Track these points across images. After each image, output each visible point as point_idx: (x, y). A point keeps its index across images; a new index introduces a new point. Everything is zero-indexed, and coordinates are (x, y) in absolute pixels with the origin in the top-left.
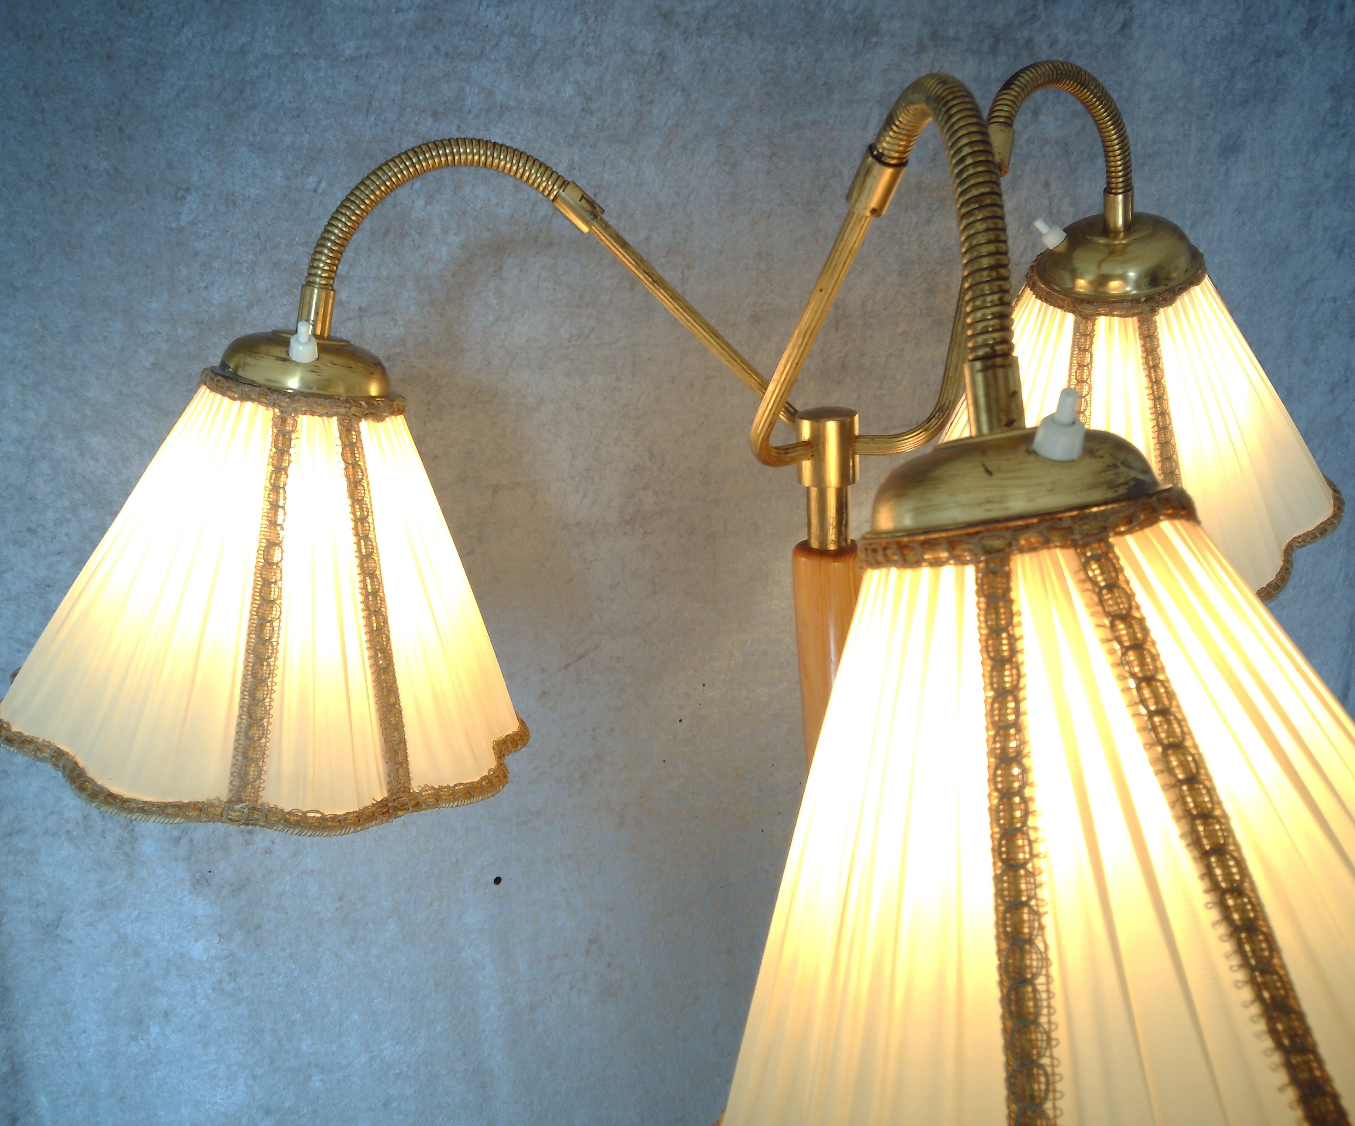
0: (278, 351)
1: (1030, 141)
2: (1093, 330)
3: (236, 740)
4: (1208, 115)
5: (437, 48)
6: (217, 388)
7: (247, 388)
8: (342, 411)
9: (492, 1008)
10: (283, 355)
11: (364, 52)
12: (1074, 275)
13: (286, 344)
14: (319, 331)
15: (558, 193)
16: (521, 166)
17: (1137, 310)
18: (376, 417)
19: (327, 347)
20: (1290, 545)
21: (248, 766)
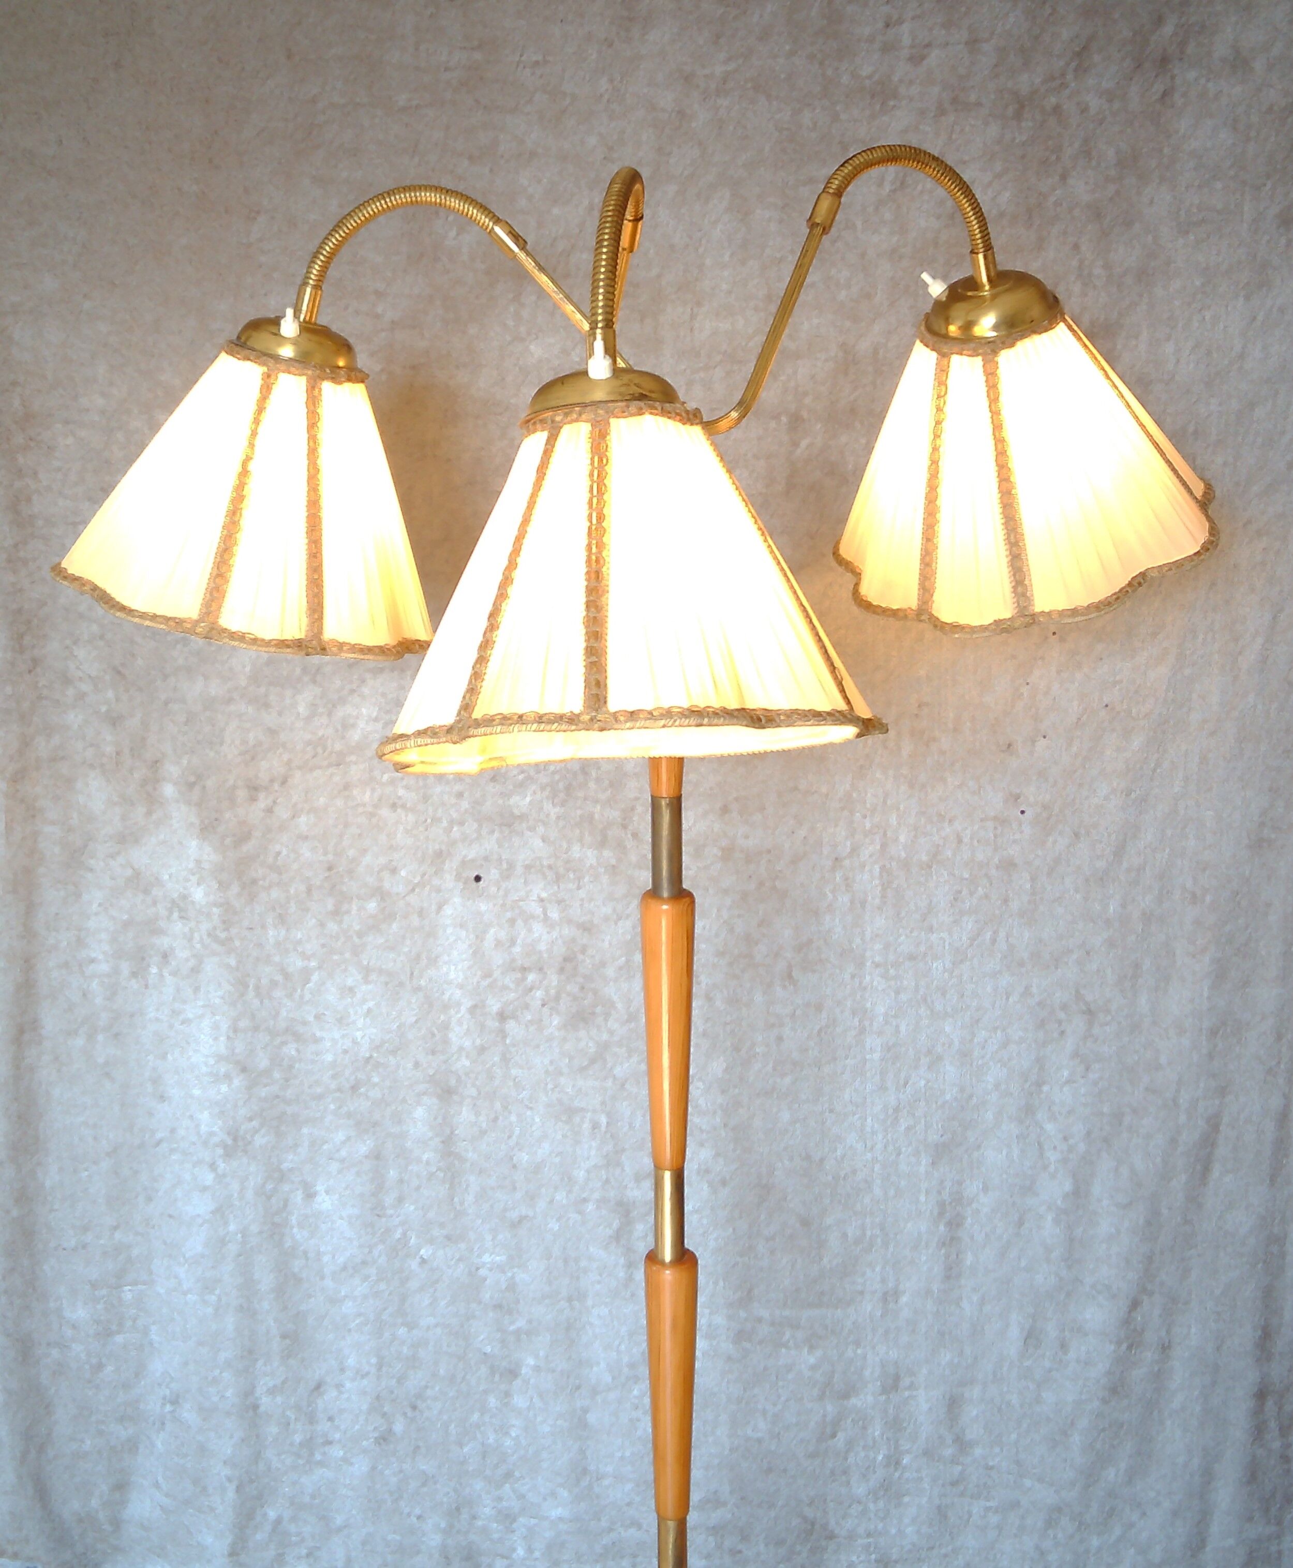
0: (274, 329)
1: (1057, 204)
2: (948, 367)
5: (477, 101)
7: (248, 352)
8: (310, 372)
10: (275, 331)
11: (414, 103)
13: (279, 324)
14: (308, 318)
15: (493, 228)
16: (466, 206)
17: (980, 351)
18: (335, 380)
19: (309, 328)
20: (1143, 575)
21: (212, 601)
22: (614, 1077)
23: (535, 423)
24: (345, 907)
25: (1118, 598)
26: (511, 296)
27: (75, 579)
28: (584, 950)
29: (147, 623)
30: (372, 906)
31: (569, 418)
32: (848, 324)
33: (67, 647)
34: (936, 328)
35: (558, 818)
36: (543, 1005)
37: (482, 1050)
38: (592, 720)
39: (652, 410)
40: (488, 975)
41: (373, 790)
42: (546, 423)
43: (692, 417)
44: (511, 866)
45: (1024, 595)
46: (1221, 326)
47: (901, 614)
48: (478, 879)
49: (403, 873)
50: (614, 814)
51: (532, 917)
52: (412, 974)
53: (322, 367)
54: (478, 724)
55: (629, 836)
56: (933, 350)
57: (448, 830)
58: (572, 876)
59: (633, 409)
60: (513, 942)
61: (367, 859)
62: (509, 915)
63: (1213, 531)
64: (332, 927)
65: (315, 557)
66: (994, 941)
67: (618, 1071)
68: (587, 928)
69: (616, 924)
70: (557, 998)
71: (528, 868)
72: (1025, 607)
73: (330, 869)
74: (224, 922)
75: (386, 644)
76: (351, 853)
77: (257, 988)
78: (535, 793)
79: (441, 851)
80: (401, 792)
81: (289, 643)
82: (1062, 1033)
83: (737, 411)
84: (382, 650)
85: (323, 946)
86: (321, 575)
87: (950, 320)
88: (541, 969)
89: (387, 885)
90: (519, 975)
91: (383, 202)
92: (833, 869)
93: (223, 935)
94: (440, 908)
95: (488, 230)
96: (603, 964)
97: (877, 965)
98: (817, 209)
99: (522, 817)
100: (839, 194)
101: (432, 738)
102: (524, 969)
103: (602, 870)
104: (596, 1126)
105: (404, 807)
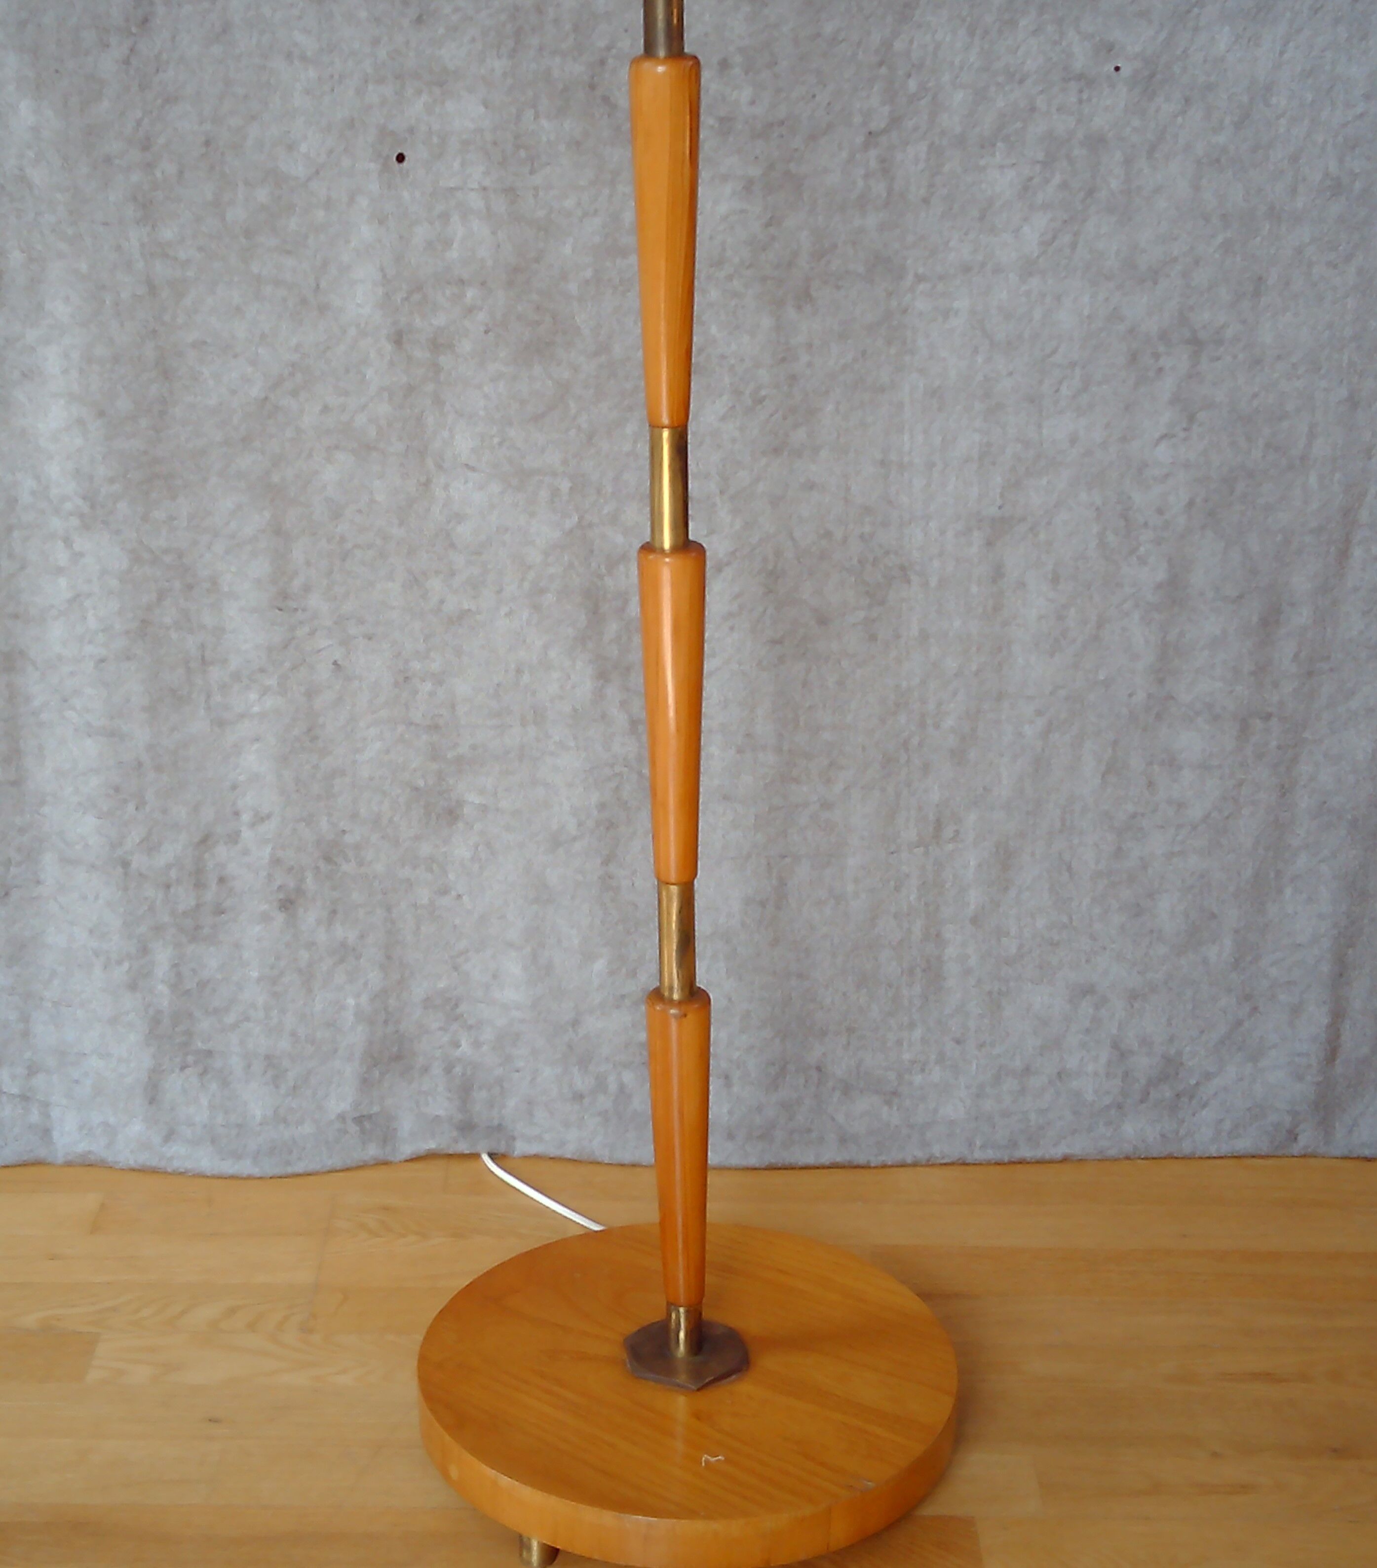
22: (580, 429)
24: (228, 196)
28: (538, 257)
30: (262, 195)
35: (505, 74)
37: (410, 389)
40: (416, 288)
41: (261, 33)
44: (444, 140)
48: (401, 158)
49: (303, 148)
50: (577, 69)
51: (473, 212)
52: (318, 287)
57: (362, 91)
58: (523, 154)
60: (447, 245)
61: (257, 130)
62: (441, 207)
64: (212, 222)
66: (1074, 246)
67: (583, 420)
68: (543, 227)
69: (581, 222)
70: (505, 323)
71: (465, 143)
73: (207, 143)
74: (72, 213)
76: (235, 122)
78: (473, 40)
79: (352, 120)
80: (299, 37)
82: (1160, 370)
85: (201, 249)
88: (483, 284)
89: (282, 166)
90: (456, 290)
92: (866, 146)
93: (70, 231)
94: (352, 200)
96: (564, 276)
97: (921, 279)
99: (458, 73)
102: (462, 282)
103: (562, 148)
104: (555, 492)
105: (303, 58)
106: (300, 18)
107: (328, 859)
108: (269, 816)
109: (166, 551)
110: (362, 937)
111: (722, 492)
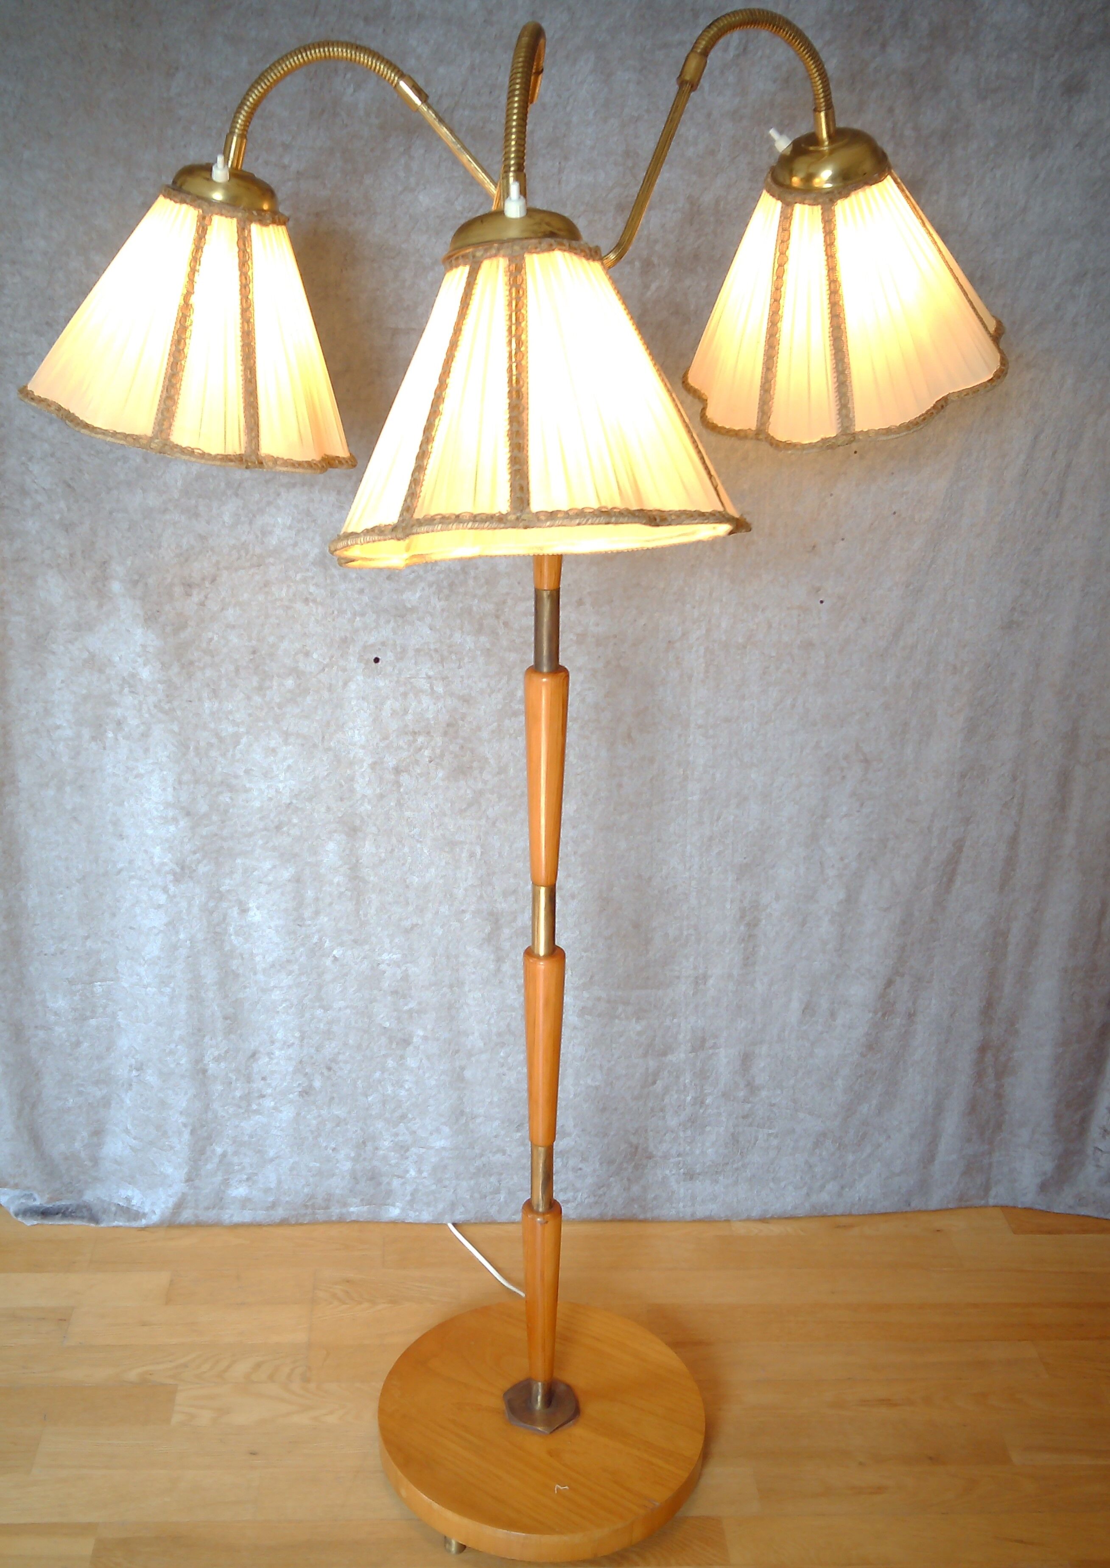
0: (206, 175)
2: (792, 215)
3: (159, 405)
4: (1053, 56)
6: (168, 196)
7: (183, 196)
8: (240, 215)
9: (365, 765)
10: (208, 177)
12: (791, 175)
13: (211, 170)
14: (235, 165)
15: (398, 83)
16: (374, 61)
17: (820, 200)
18: (262, 222)
19: (237, 175)
20: (945, 399)
21: (164, 420)
22: (488, 818)
23: (457, 258)
24: (268, 683)
25: (924, 419)
26: (402, 149)
27: (41, 400)
28: (463, 717)
29: (109, 439)
30: (290, 683)
31: (488, 254)
32: (694, 178)
33: (23, 464)
34: (781, 179)
35: (443, 610)
36: (430, 762)
37: (381, 797)
38: (517, 519)
39: (561, 247)
40: (385, 738)
41: (289, 587)
42: (468, 258)
43: (593, 254)
44: (404, 650)
45: (847, 416)
46: (1009, 183)
47: (742, 434)
48: (377, 660)
49: (315, 656)
50: (488, 606)
51: (422, 691)
52: (323, 737)
53: (249, 209)
54: (420, 523)
55: (501, 624)
56: (778, 199)
57: (352, 621)
58: (454, 657)
59: (544, 245)
60: (406, 712)
61: (285, 645)
62: (402, 689)
63: (1004, 361)
64: (257, 699)
65: (250, 381)
66: (793, 706)
67: (490, 813)
68: (466, 700)
69: (490, 696)
70: (442, 756)
71: (418, 651)
72: (847, 427)
73: (254, 652)
74: (167, 696)
75: (313, 460)
76: (271, 639)
77: (197, 749)
78: (423, 589)
79: (346, 638)
80: (312, 589)
81: (233, 458)
82: (844, 778)
83: (615, 252)
84: (310, 465)
85: (250, 715)
86: (256, 397)
87: (794, 172)
88: (428, 733)
89: (301, 665)
90: (411, 738)
91: (300, 56)
92: (667, 650)
93: (167, 707)
94: (345, 684)
95: (394, 85)
96: (479, 728)
97: (700, 727)
98: (686, 68)
99: (413, 610)
100: (705, 53)
101: (379, 535)
102: (415, 733)
103: (479, 653)
104: (472, 855)
105: (314, 601)
106: (313, 578)
107: (329, 1069)
108: (293, 1044)
109: (228, 891)
110: (349, 1112)
111: (575, 853)
